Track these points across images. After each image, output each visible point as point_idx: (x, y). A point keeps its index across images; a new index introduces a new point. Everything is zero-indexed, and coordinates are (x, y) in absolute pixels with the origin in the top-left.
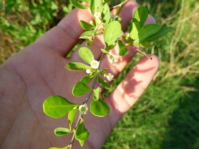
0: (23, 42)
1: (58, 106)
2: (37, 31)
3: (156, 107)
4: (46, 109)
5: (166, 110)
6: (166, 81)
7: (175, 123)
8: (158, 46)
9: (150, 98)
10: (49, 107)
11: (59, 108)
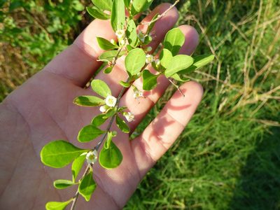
0: (36, 56)
1: (60, 153)
2: (56, 41)
3: (223, 149)
4: (44, 158)
5: (237, 154)
6: (237, 112)
7: (250, 172)
8: (227, 62)
9: (214, 136)
10: (49, 155)
11: (61, 155)
